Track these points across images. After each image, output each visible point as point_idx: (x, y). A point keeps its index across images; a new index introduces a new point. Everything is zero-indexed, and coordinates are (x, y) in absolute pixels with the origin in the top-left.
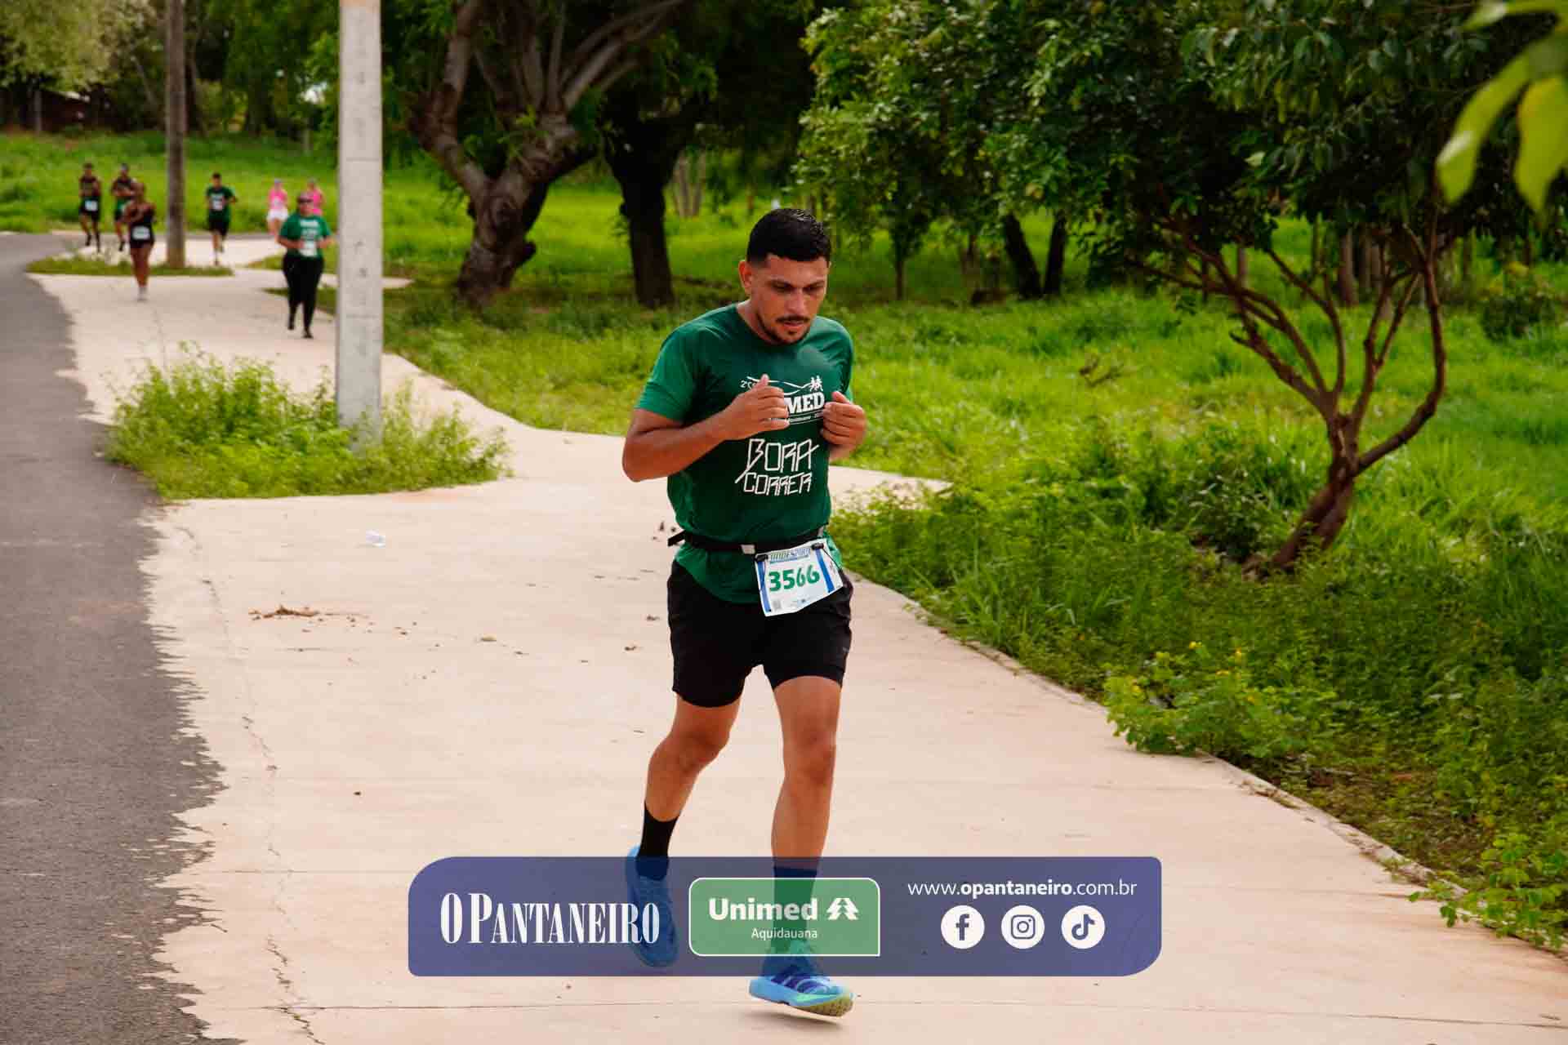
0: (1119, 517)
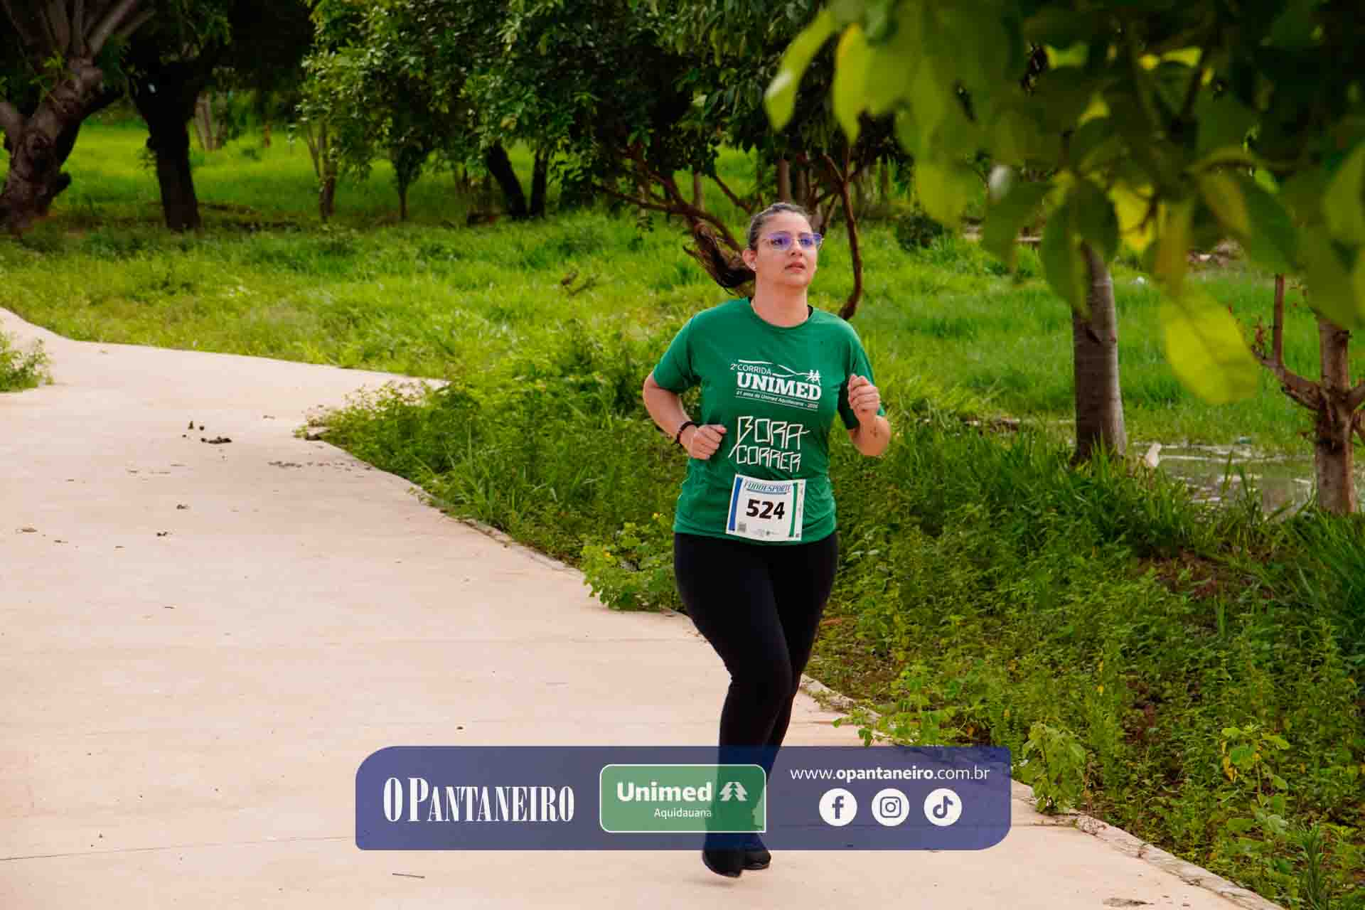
0: (595, 407)
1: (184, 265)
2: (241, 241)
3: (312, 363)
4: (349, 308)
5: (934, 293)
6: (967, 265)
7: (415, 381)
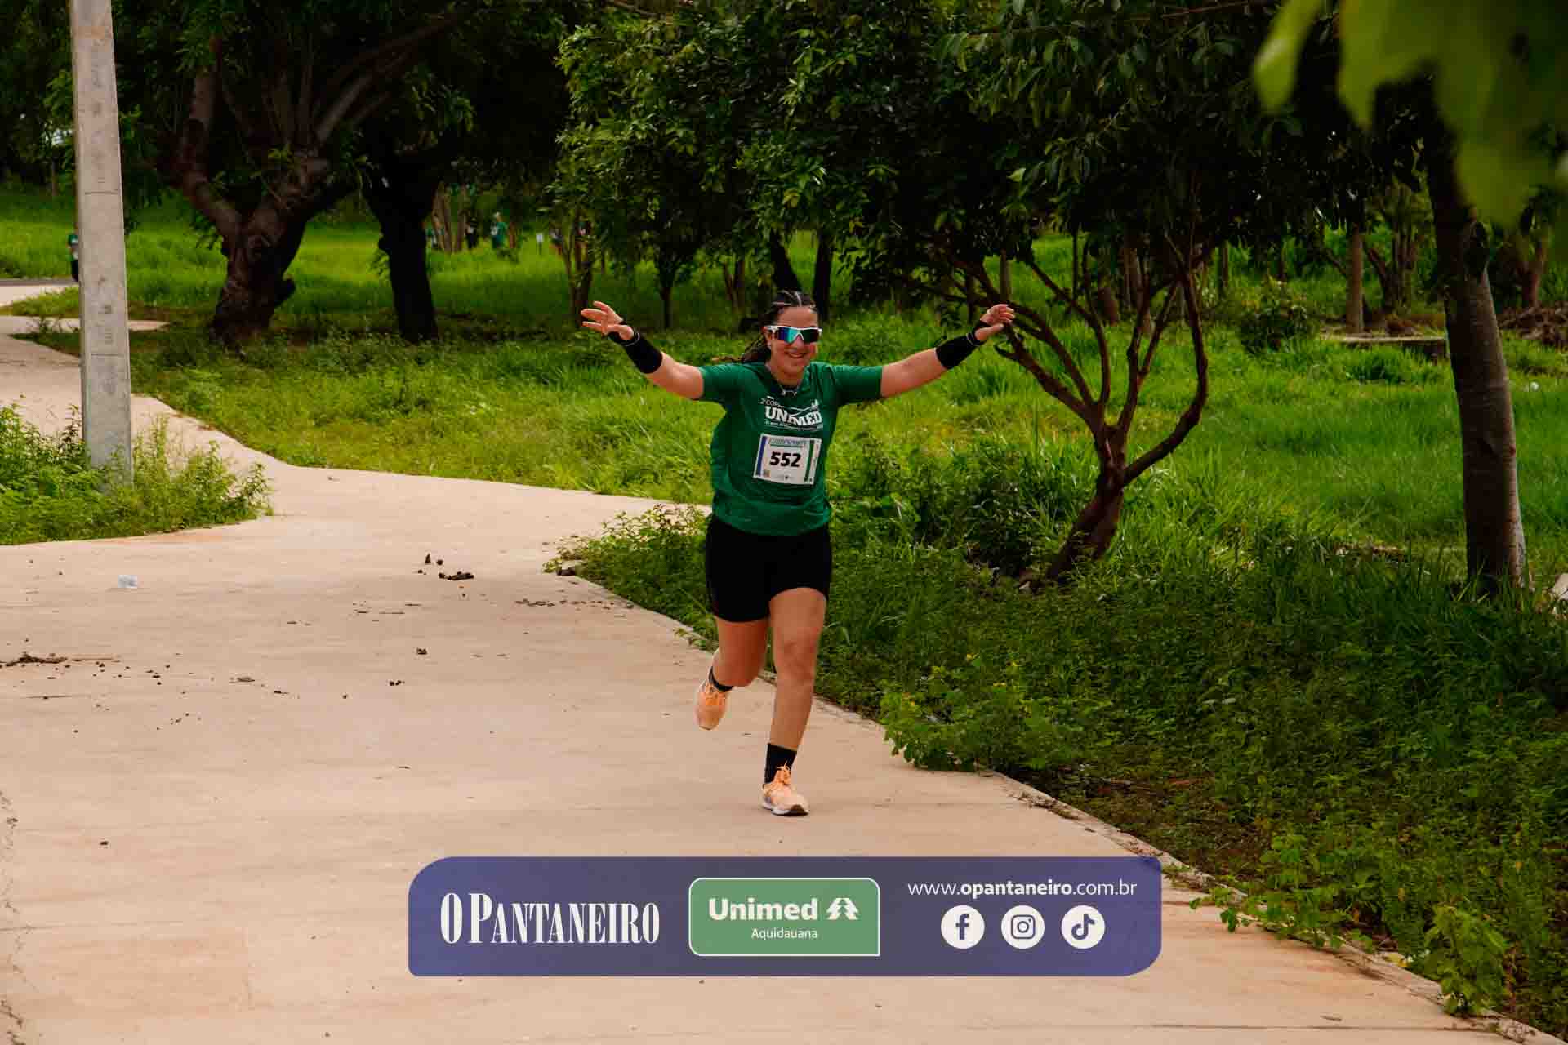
1: (420, 380)
2: (484, 353)
3: (563, 488)
4: (607, 426)
5: (1287, 402)
6: (1326, 370)
7: (683, 507)
